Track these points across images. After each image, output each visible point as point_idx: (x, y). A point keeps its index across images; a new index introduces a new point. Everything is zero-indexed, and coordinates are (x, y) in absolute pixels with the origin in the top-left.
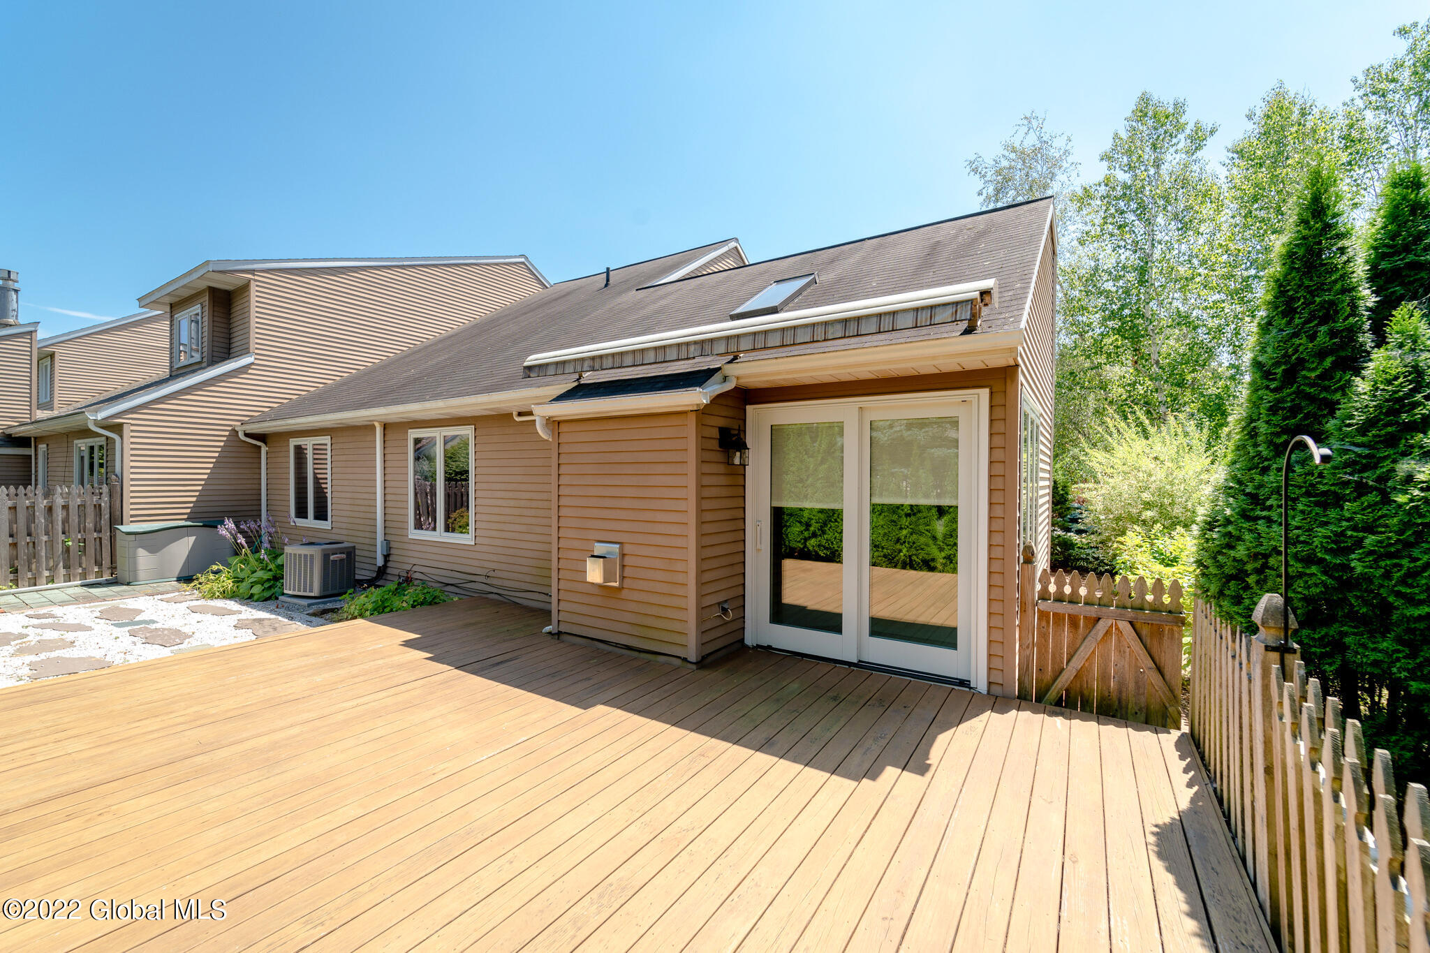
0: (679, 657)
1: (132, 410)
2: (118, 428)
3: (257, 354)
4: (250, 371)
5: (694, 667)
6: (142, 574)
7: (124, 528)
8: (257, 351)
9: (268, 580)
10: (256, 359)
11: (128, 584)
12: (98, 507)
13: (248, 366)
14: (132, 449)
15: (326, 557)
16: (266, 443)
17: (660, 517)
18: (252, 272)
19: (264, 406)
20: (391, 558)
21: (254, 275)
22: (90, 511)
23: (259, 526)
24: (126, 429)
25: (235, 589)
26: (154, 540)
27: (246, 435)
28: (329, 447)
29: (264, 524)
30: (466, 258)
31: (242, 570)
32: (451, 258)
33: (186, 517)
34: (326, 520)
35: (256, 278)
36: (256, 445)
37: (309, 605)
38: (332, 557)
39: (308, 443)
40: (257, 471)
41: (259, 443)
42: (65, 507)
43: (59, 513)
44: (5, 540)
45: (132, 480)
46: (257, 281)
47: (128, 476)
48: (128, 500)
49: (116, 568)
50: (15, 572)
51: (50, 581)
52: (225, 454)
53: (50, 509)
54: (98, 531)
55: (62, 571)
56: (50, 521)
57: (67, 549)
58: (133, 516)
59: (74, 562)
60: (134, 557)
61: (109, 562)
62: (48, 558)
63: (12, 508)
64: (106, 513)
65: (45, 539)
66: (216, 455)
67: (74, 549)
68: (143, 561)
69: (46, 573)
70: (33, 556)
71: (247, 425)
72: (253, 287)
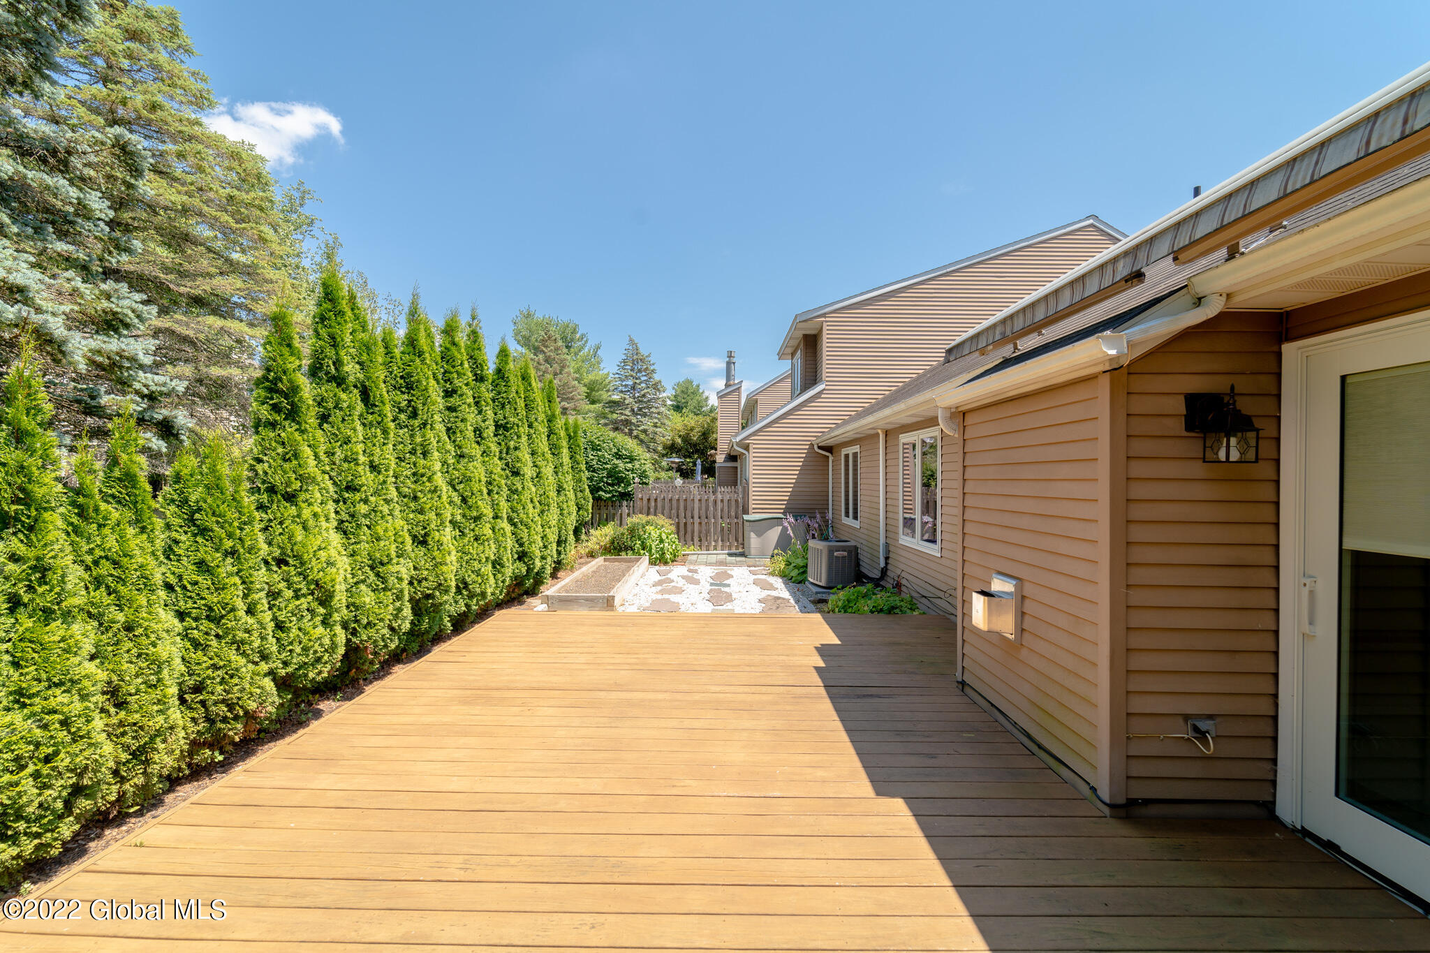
0: (1089, 784)
1: (754, 434)
2: (747, 448)
3: (827, 381)
4: (823, 396)
5: (1107, 811)
6: (753, 551)
7: (746, 517)
8: (827, 379)
9: (800, 566)
10: (827, 384)
11: (746, 557)
12: (737, 501)
13: (821, 392)
14: (754, 461)
15: (831, 552)
16: (832, 454)
17: (1064, 547)
18: (824, 315)
19: (831, 422)
20: (890, 559)
21: (825, 317)
22: (733, 503)
24: (751, 446)
25: (785, 569)
26: (762, 526)
27: (820, 448)
28: (859, 455)
30: (1016, 243)
31: (790, 555)
32: (998, 249)
33: (782, 511)
35: (827, 319)
36: (825, 455)
37: (817, 593)
38: (836, 554)
39: (850, 450)
40: (826, 476)
41: (827, 454)
42: (722, 501)
43: (719, 505)
44: (697, 520)
45: (754, 483)
46: (827, 321)
47: (751, 480)
48: (751, 498)
49: (743, 544)
50: (700, 541)
51: (715, 549)
52: (806, 463)
53: (715, 502)
54: (736, 518)
55: (720, 543)
56: (715, 509)
57: (722, 529)
58: (754, 509)
59: (726, 538)
60: (749, 538)
61: (740, 540)
62: (714, 534)
63: (700, 500)
64: (741, 505)
65: (713, 521)
66: (801, 464)
67: (726, 529)
68: (754, 541)
69: (713, 543)
70: (708, 532)
71: (819, 440)
72: (825, 328)
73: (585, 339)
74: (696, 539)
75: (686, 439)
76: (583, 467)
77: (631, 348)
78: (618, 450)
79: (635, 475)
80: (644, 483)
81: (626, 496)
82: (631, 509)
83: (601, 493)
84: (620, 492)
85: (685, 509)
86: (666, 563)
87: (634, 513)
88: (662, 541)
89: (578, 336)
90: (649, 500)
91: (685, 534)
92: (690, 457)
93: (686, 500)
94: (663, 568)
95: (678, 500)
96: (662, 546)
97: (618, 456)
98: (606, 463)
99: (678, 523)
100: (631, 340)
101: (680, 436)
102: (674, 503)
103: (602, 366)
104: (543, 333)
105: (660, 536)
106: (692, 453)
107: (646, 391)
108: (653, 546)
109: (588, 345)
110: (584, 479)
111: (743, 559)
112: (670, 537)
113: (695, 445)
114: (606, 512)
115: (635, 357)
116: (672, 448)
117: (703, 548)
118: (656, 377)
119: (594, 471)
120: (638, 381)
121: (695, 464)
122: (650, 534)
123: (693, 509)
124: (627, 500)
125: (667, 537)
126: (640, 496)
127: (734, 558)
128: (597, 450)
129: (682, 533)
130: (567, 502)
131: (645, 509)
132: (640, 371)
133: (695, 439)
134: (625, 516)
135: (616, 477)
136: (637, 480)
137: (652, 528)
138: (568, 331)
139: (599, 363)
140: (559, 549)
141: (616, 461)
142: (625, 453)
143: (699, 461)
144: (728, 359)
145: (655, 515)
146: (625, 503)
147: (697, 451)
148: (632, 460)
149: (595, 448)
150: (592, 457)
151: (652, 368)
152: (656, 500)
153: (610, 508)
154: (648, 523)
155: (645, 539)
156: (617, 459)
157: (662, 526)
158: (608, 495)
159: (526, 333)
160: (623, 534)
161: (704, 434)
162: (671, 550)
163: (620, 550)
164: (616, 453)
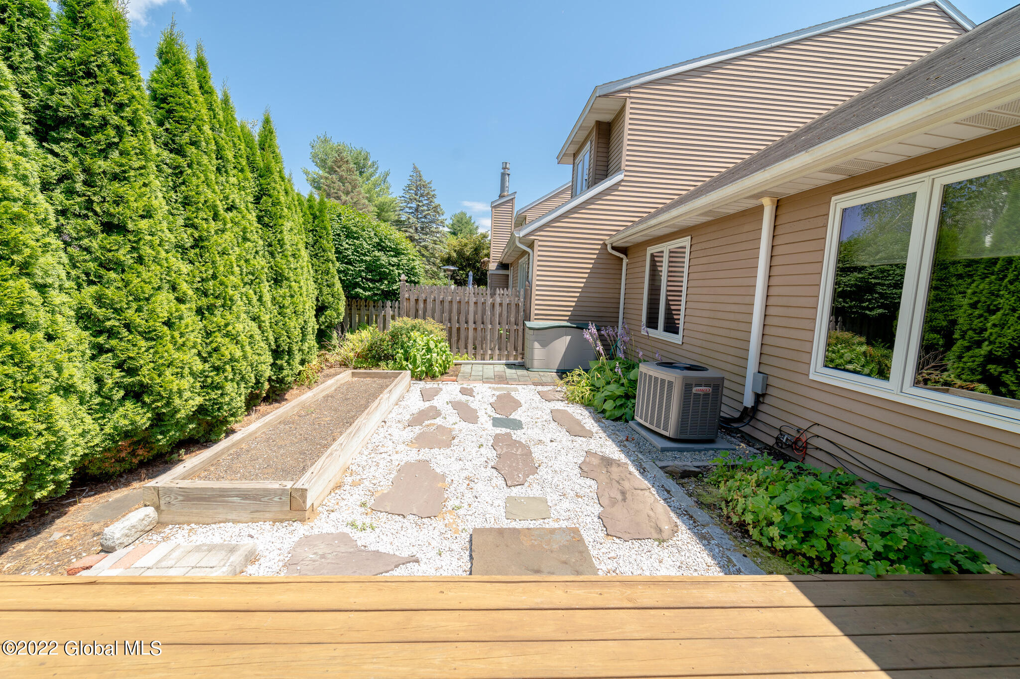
1: (540, 229)
2: (531, 245)
3: (626, 171)
4: (620, 188)
6: (536, 363)
7: (528, 324)
8: (627, 168)
9: (620, 397)
10: (625, 176)
11: (527, 369)
12: (517, 305)
13: (618, 184)
14: (538, 260)
15: (687, 387)
16: (626, 255)
18: (628, 90)
20: (767, 400)
21: (630, 92)
22: (513, 308)
23: (616, 333)
24: (536, 243)
25: (591, 397)
26: (547, 335)
27: (613, 248)
28: (688, 250)
29: (620, 331)
31: (598, 378)
33: (567, 318)
34: (677, 333)
35: (632, 95)
36: (619, 257)
37: (663, 450)
38: (695, 390)
39: (666, 247)
40: (618, 281)
41: (621, 256)
42: (501, 304)
43: (498, 309)
44: (471, 326)
45: (538, 285)
46: (631, 98)
47: (535, 282)
48: (534, 302)
49: (523, 354)
50: (475, 348)
51: (491, 358)
52: (597, 266)
53: (493, 305)
54: (517, 324)
55: (497, 352)
56: (493, 314)
57: (500, 336)
58: (536, 315)
59: (503, 346)
60: (533, 348)
61: (520, 349)
62: (491, 341)
63: (476, 303)
64: (521, 310)
65: (490, 326)
66: (591, 266)
67: (504, 336)
68: (538, 352)
69: (489, 352)
70: (484, 339)
71: (614, 239)
72: (629, 105)
73: (376, 166)
74: (470, 347)
75: (460, 253)
76: (333, 257)
77: (415, 175)
78: (381, 240)
79: (401, 272)
80: (411, 282)
81: (391, 295)
82: (396, 310)
83: (358, 290)
84: (383, 291)
85: (459, 313)
86: (434, 377)
87: (399, 315)
88: (429, 350)
89: (370, 163)
90: (417, 300)
91: (458, 341)
92: (463, 270)
93: (460, 302)
94: (430, 385)
95: (451, 302)
96: (429, 356)
97: (379, 246)
98: (365, 255)
99: (450, 328)
100: (415, 168)
101: (455, 251)
102: (446, 305)
103: (390, 191)
104: (336, 155)
105: (427, 344)
106: (465, 266)
107: (427, 212)
108: (418, 357)
109: (379, 171)
110: (333, 271)
111: (525, 372)
112: (439, 346)
113: (468, 259)
114: (367, 312)
115: (418, 183)
116: (448, 261)
117: (479, 357)
118: (436, 201)
119: (349, 263)
120: (420, 204)
121: (467, 275)
122: (415, 341)
123: (468, 313)
124: (392, 301)
125: (436, 346)
126: (407, 296)
127: (513, 371)
128: (354, 238)
129: (454, 339)
130: (292, 296)
131: (413, 312)
132: (422, 196)
133: (468, 253)
134: (389, 318)
135: (377, 273)
136: (403, 277)
137: (417, 334)
138: (361, 158)
139: (388, 188)
140: (279, 362)
141: (377, 253)
142: (389, 244)
143: (471, 273)
144: (503, 171)
145: (424, 319)
146: (389, 303)
147: (469, 265)
148: (398, 253)
149: (350, 235)
150: (347, 246)
151: (432, 193)
152: (425, 301)
153: (372, 308)
154: (414, 328)
155: (408, 347)
156: (379, 250)
157: (431, 332)
158: (367, 293)
159: (324, 157)
160: (382, 340)
161: (476, 249)
162: (440, 362)
163: (380, 359)
164: (378, 244)
